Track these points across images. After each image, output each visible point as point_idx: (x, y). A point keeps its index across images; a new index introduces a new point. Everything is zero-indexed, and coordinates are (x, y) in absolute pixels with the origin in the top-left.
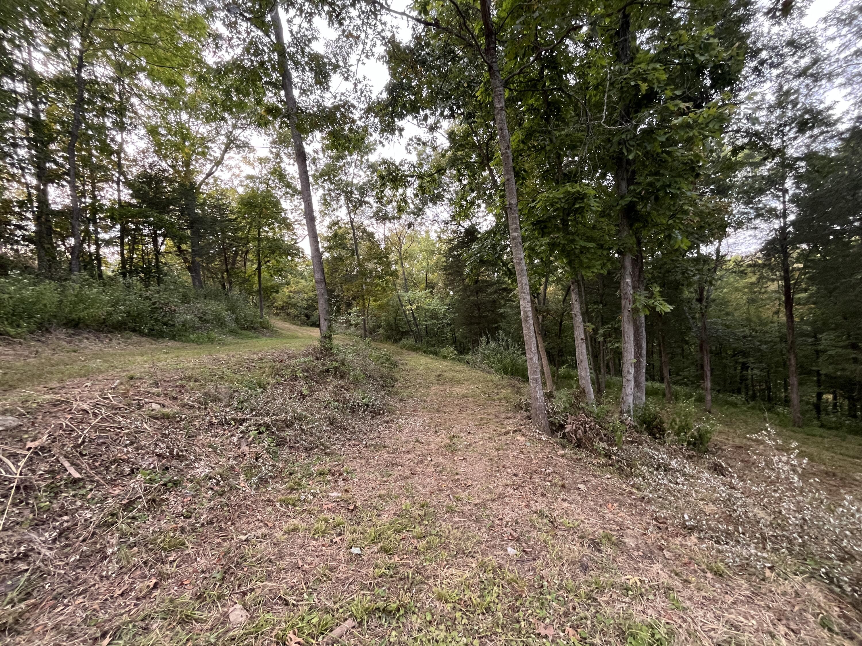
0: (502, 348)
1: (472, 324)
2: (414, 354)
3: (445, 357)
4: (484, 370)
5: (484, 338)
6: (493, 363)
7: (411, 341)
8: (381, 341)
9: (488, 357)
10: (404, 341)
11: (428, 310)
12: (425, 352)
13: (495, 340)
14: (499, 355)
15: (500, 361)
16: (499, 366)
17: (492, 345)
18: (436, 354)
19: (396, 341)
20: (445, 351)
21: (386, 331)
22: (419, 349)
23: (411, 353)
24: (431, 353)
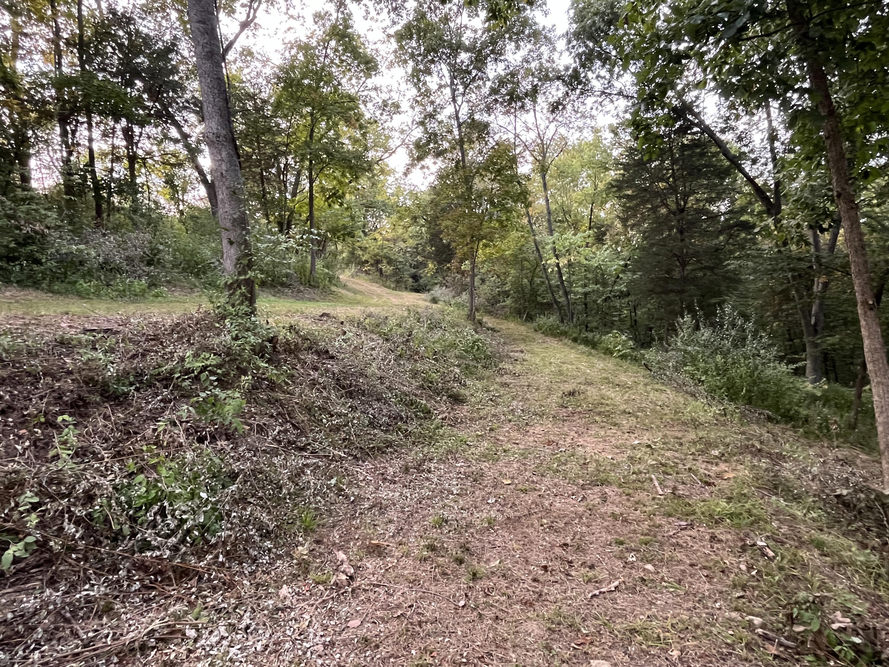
0: (728, 344)
1: (666, 292)
2: (553, 342)
3: (609, 352)
4: (679, 388)
5: (687, 318)
6: (705, 373)
7: (552, 319)
8: (506, 318)
9: (694, 360)
10: (542, 320)
11: (588, 269)
12: (575, 340)
13: (713, 325)
14: (719, 358)
15: (722, 371)
16: (719, 381)
17: (705, 334)
18: (593, 344)
19: (530, 318)
20: (609, 339)
21: (516, 302)
22: (564, 334)
23: (547, 339)
24: (586, 342)
